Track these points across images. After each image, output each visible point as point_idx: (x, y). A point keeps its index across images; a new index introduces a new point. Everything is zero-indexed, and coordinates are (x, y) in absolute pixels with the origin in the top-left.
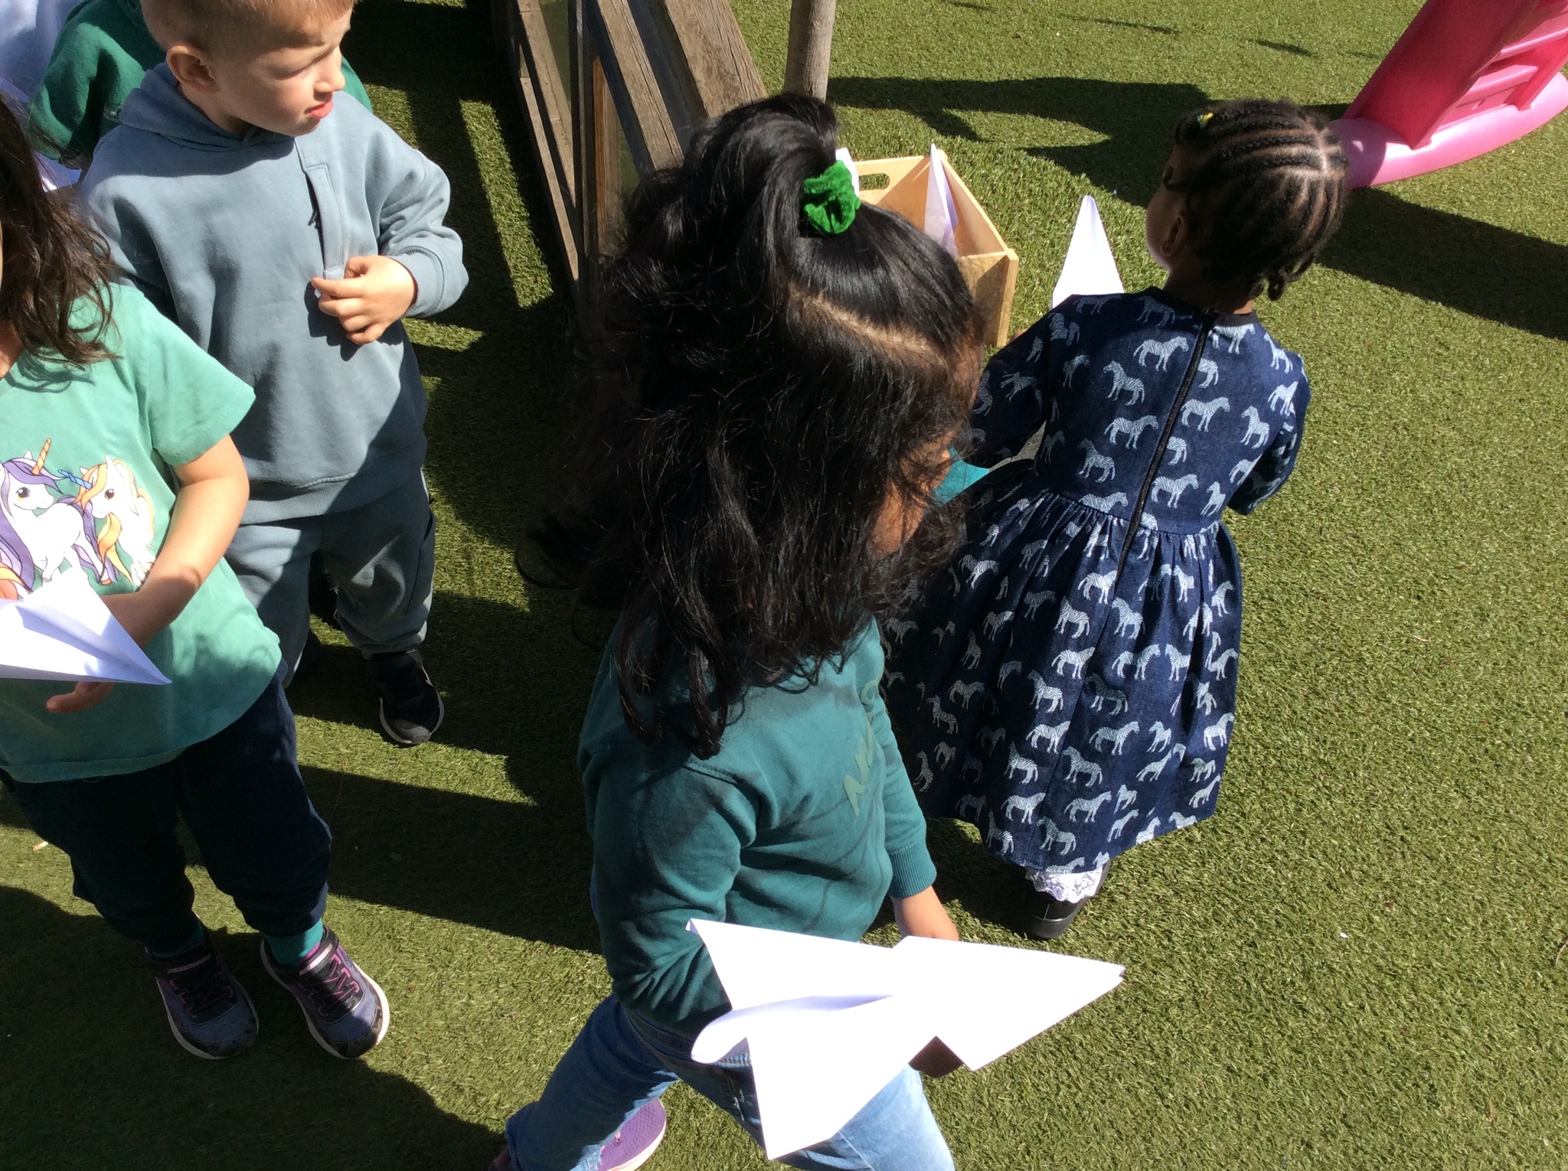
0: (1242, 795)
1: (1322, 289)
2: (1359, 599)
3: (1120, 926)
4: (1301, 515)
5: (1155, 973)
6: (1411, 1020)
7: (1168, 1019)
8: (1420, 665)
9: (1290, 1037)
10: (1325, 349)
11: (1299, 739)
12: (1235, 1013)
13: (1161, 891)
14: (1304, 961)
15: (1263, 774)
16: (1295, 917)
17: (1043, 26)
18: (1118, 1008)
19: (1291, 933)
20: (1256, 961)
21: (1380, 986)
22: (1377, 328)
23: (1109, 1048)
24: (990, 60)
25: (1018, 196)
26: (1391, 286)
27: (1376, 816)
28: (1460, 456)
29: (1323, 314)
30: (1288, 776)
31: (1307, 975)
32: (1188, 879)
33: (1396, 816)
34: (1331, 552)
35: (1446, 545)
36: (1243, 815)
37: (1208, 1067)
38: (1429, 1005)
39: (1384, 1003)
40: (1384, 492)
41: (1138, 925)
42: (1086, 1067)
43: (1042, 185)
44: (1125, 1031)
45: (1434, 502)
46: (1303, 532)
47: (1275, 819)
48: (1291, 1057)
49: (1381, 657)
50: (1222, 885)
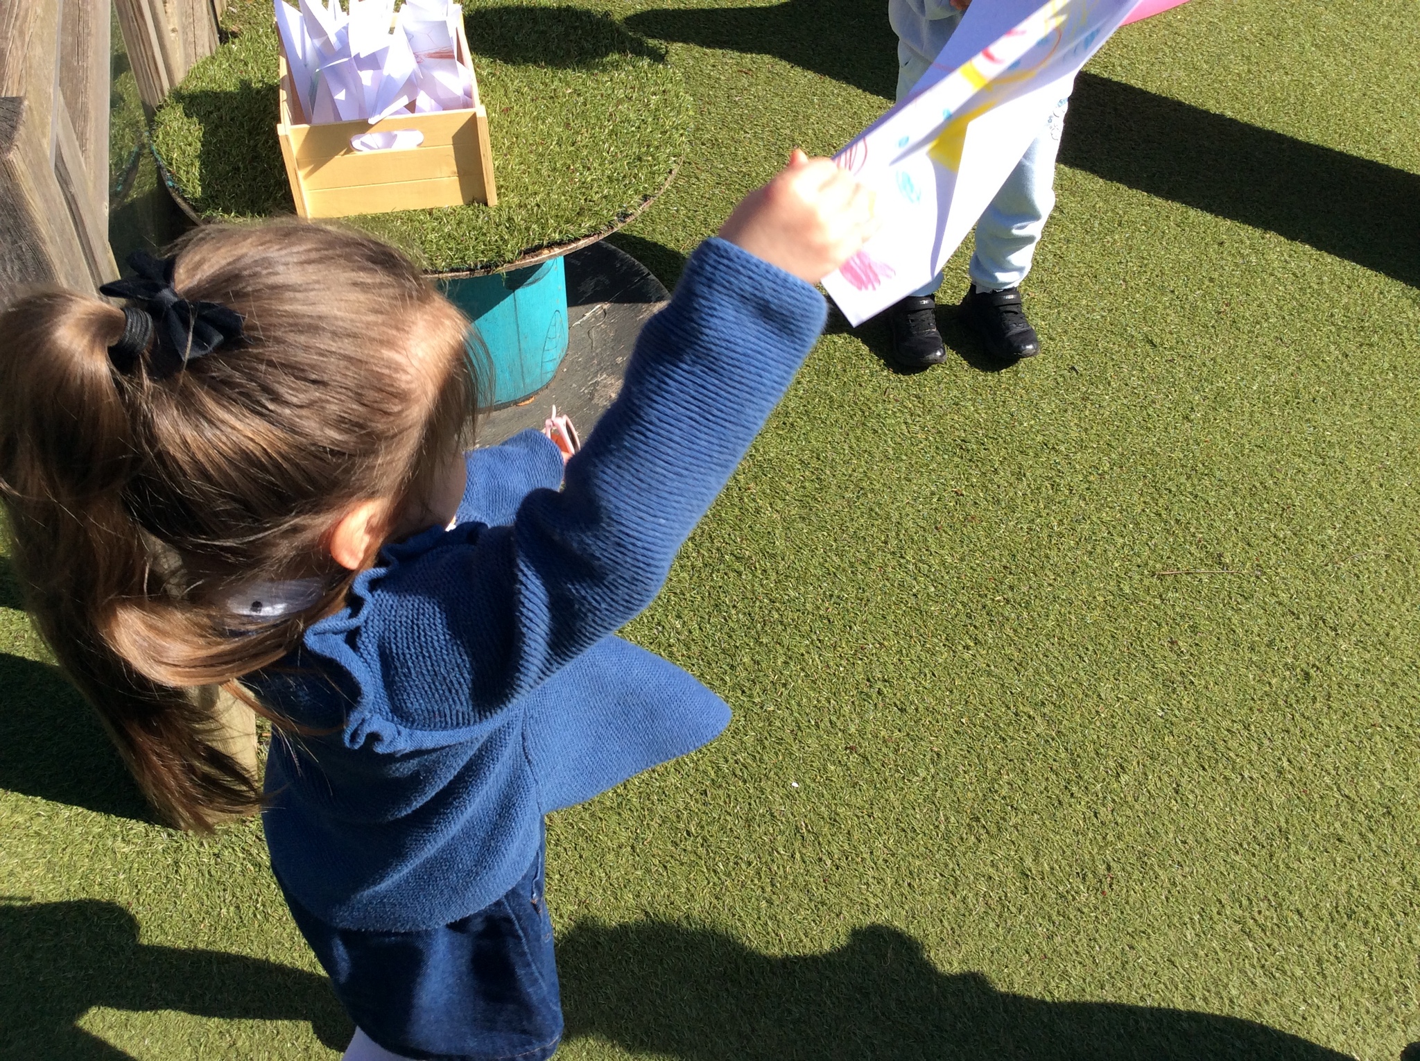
0: (736, 648)
6: (837, 868)
14: (750, 809)
15: (763, 628)
20: (703, 809)
33: (879, 669)
34: (890, 412)
39: (815, 851)
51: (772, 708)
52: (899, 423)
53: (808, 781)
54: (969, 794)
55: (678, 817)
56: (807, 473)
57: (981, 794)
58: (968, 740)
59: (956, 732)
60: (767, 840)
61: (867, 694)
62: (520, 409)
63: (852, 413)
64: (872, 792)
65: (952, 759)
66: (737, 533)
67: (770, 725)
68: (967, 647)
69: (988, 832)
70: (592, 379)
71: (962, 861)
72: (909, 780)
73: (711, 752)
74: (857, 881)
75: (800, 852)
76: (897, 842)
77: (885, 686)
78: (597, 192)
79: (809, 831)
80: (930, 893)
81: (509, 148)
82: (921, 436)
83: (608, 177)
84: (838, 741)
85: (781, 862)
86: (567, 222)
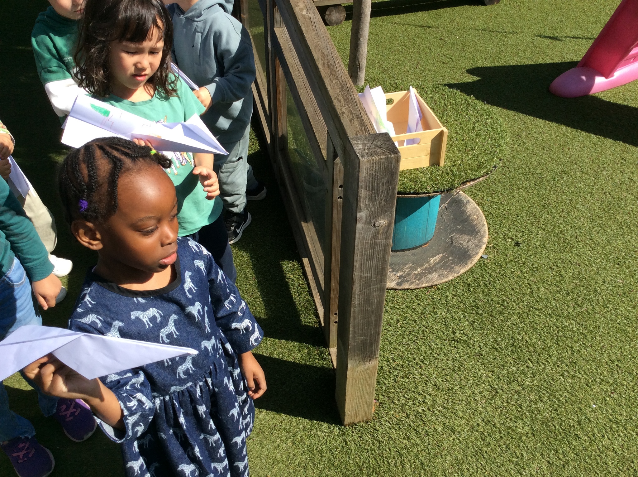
0: (549, 348)
1: (571, 137)
2: (594, 265)
3: (500, 403)
4: (568, 230)
5: (516, 422)
6: (625, 442)
7: (522, 441)
8: (621, 292)
9: (574, 449)
10: (574, 162)
11: (571, 324)
12: (550, 439)
13: (517, 388)
14: (578, 417)
15: (557, 338)
16: (573, 398)
17: (451, 34)
18: (501, 437)
19: (572, 405)
20: (558, 417)
21: (611, 428)
22: (595, 153)
23: (498, 454)
24: (430, 49)
25: (446, 105)
26: (600, 135)
27: (606, 356)
28: (633, 205)
29: (572, 148)
30: (567, 340)
31: (579, 422)
32: (528, 383)
33: (614, 356)
34: (581, 246)
35: (629, 242)
36: (550, 356)
37: (540, 461)
38: (632, 435)
39: (613, 435)
40: (602, 220)
41: (508, 402)
42: (489, 461)
43: (455, 100)
44: (504, 446)
45: (623, 224)
46: (569, 238)
47: (563, 357)
48: (574, 457)
49: (604, 289)
50: (542, 385)
53: (599, 404)
61: (612, 367)
62: (424, 248)
70: (449, 235)
77: (619, 363)
78: (482, 159)
86: (474, 171)
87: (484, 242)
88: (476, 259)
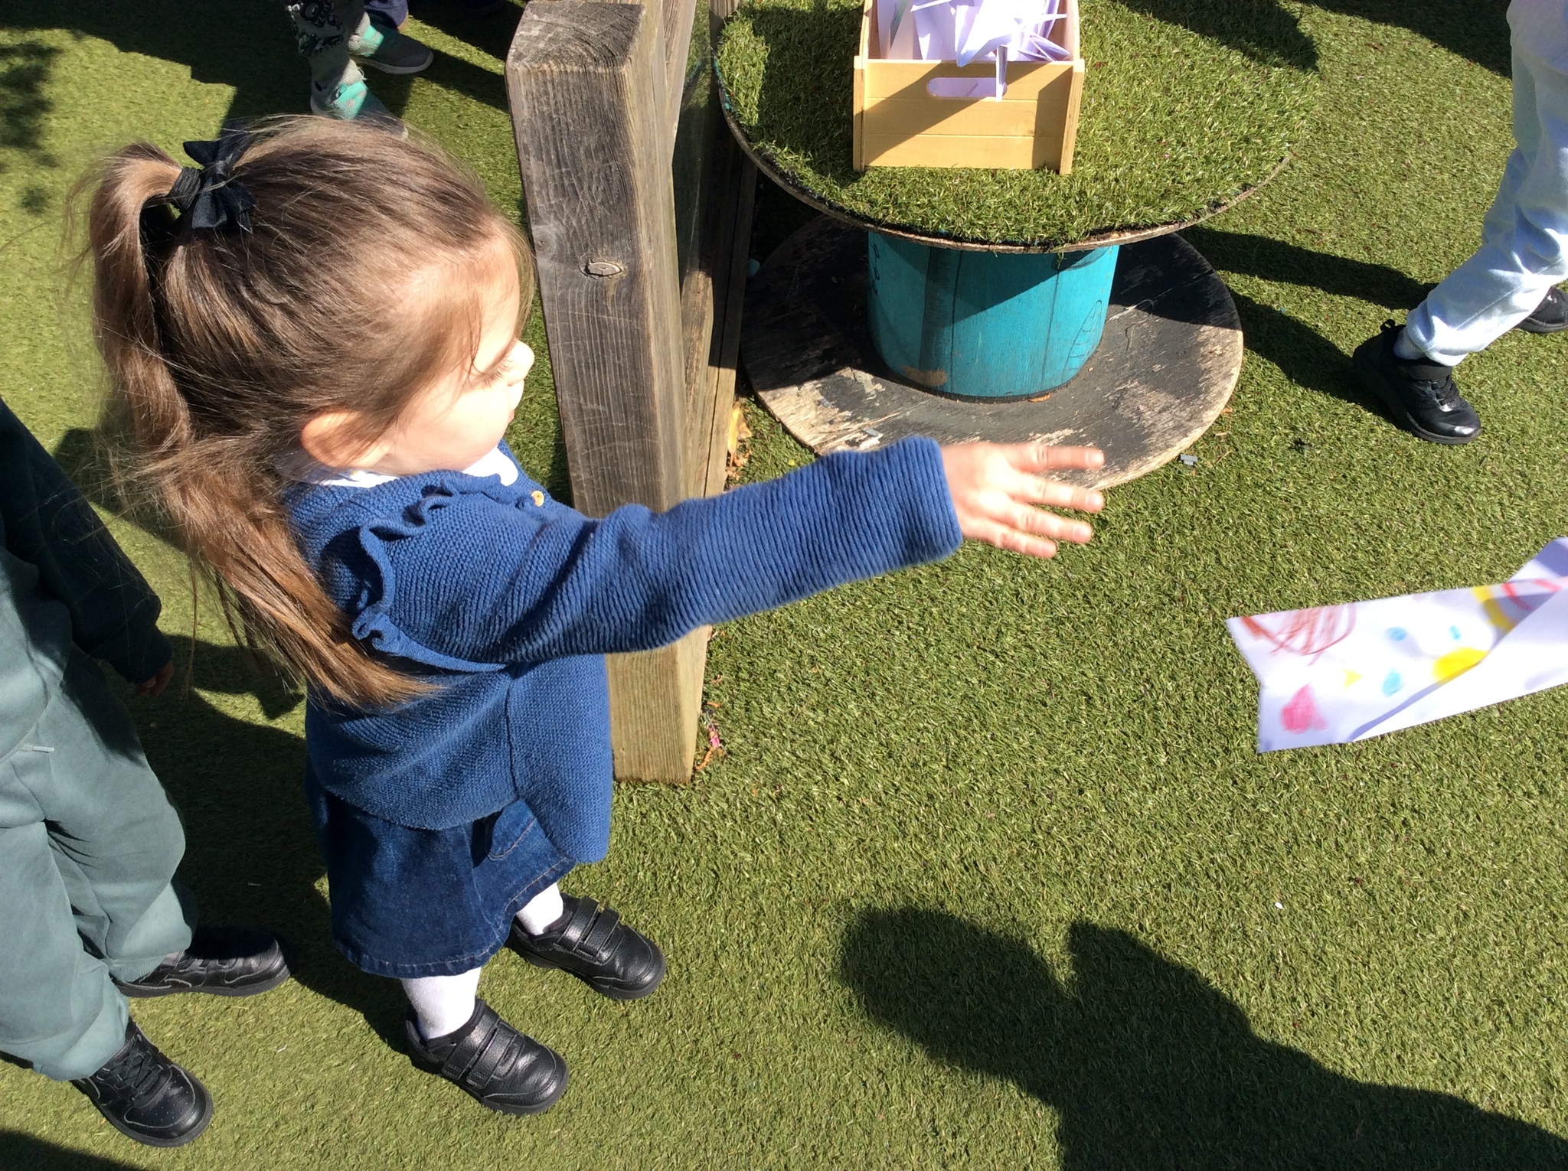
14: (1219, 919)
16: (1231, 871)
19: (1218, 887)
27: (1385, 790)
32: (1128, 800)
33: (1409, 795)
34: (1483, 487)
39: (1290, 988)
41: (1049, 833)
51: (1266, 810)
52: (1492, 503)
53: (1296, 905)
54: (1497, 971)
55: (1132, 905)
56: (1362, 542)
57: (1511, 975)
58: (1509, 908)
59: (1494, 893)
60: (1233, 960)
61: (1388, 821)
62: (1031, 405)
63: (1433, 479)
64: (1372, 938)
65: (1481, 924)
66: (1261, 596)
67: (1260, 829)
68: (1528, 795)
69: (1511, 1022)
70: (1120, 385)
71: (1472, 1048)
72: (1422, 936)
73: (1183, 842)
74: (1334, 1035)
75: (1270, 984)
76: (1393, 1004)
77: (1413, 818)
78: (1188, 174)
79: (1286, 963)
80: (1422, 1074)
81: (1095, 109)
82: (1518, 523)
83: (1205, 157)
84: (1340, 868)
85: (1246, 990)
86: (1147, 204)
87: (1205, 420)
88: (1155, 462)
